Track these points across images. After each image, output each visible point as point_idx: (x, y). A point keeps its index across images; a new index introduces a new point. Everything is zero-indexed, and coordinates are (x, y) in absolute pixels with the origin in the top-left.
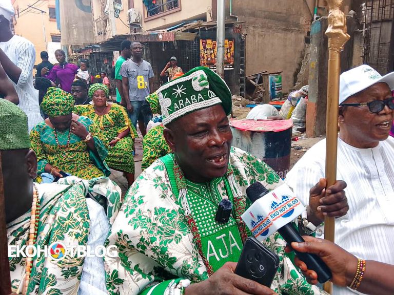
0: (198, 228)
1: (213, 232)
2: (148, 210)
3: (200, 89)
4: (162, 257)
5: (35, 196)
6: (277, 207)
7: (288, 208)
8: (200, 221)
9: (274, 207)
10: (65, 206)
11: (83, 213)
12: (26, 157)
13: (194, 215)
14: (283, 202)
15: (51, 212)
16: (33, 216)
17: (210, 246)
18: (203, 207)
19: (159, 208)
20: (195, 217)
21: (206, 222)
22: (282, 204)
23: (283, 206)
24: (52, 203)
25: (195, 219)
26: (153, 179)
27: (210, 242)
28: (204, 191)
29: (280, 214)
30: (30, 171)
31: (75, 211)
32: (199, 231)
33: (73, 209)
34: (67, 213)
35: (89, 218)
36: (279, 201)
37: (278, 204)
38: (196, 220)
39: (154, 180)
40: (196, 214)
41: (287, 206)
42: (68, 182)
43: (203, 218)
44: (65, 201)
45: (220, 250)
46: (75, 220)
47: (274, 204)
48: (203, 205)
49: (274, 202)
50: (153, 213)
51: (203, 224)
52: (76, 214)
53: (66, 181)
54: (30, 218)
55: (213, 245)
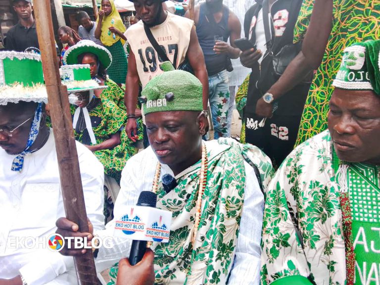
0: (352, 210)
1: (368, 220)
2: (304, 182)
4: (307, 233)
5: (203, 150)
6: (126, 221)
7: (132, 228)
8: (356, 204)
9: (124, 219)
10: (229, 162)
11: (241, 170)
12: (198, 117)
13: (351, 195)
14: (133, 220)
15: (218, 164)
16: (203, 166)
17: (361, 233)
18: (364, 190)
19: (315, 181)
20: (351, 197)
21: (363, 207)
22: (131, 221)
23: (130, 223)
24: (217, 158)
25: (351, 199)
26: (318, 149)
27: (361, 229)
28: (371, 175)
29: (123, 227)
30: (200, 129)
31: (237, 167)
32: (352, 214)
33: (235, 165)
34: (231, 167)
35: (245, 175)
36: (131, 217)
37: (129, 219)
38: (351, 201)
39: (319, 151)
40: (353, 195)
41: (132, 226)
42: (228, 142)
43: (360, 202)
44: (229, 158)
45: (372, 242)
46: (237, 174)
47: (126, 217)
48: (366, 188)
49: (127, 215)
50: (308, 186)
51: (359, 208)
52: (237, 170)
53: (226, 141)
54: (201, 167)
55: (366, 234)
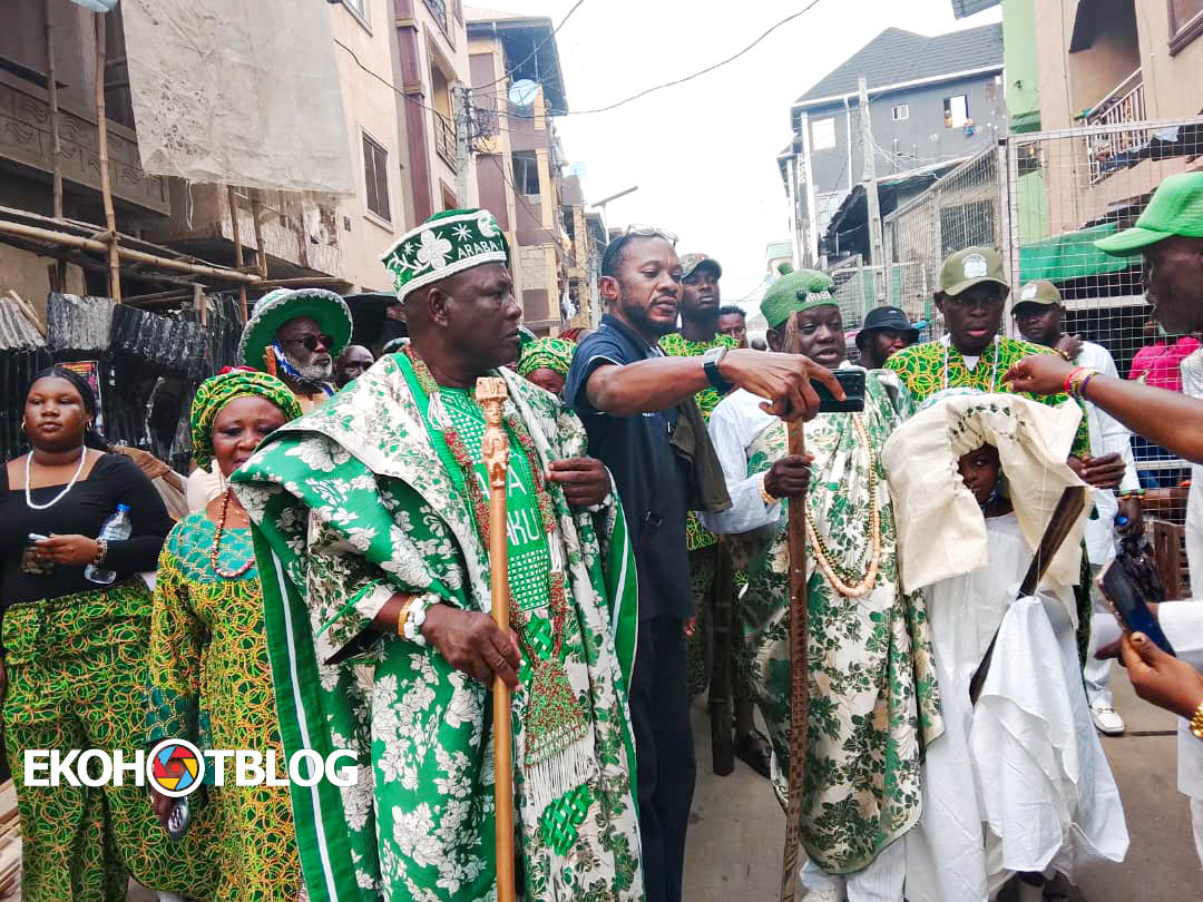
3: (492, 234)
